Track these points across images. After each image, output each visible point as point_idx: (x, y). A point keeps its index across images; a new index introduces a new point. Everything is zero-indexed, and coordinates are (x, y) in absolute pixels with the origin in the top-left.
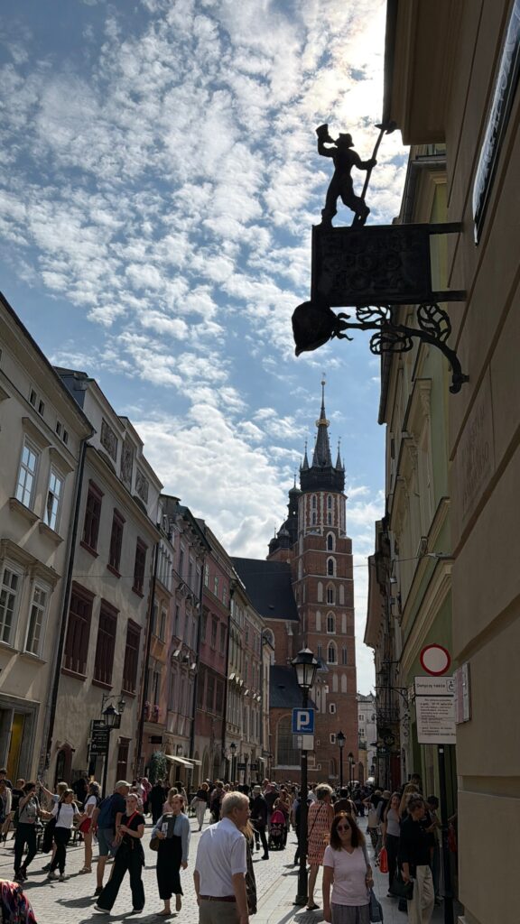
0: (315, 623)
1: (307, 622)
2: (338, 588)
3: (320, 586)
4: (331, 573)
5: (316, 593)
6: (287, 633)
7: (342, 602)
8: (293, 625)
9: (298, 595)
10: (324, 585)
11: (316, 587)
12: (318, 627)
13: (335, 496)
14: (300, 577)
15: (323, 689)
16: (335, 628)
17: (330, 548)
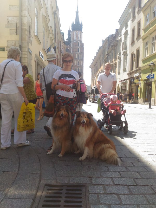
2: (80, 55)
4: (79, 52)
7: (81, 58)
11: (75, 55)
12: (76, 64)
13: (80, 32)
16: (79, 64)
17: (79, 45)
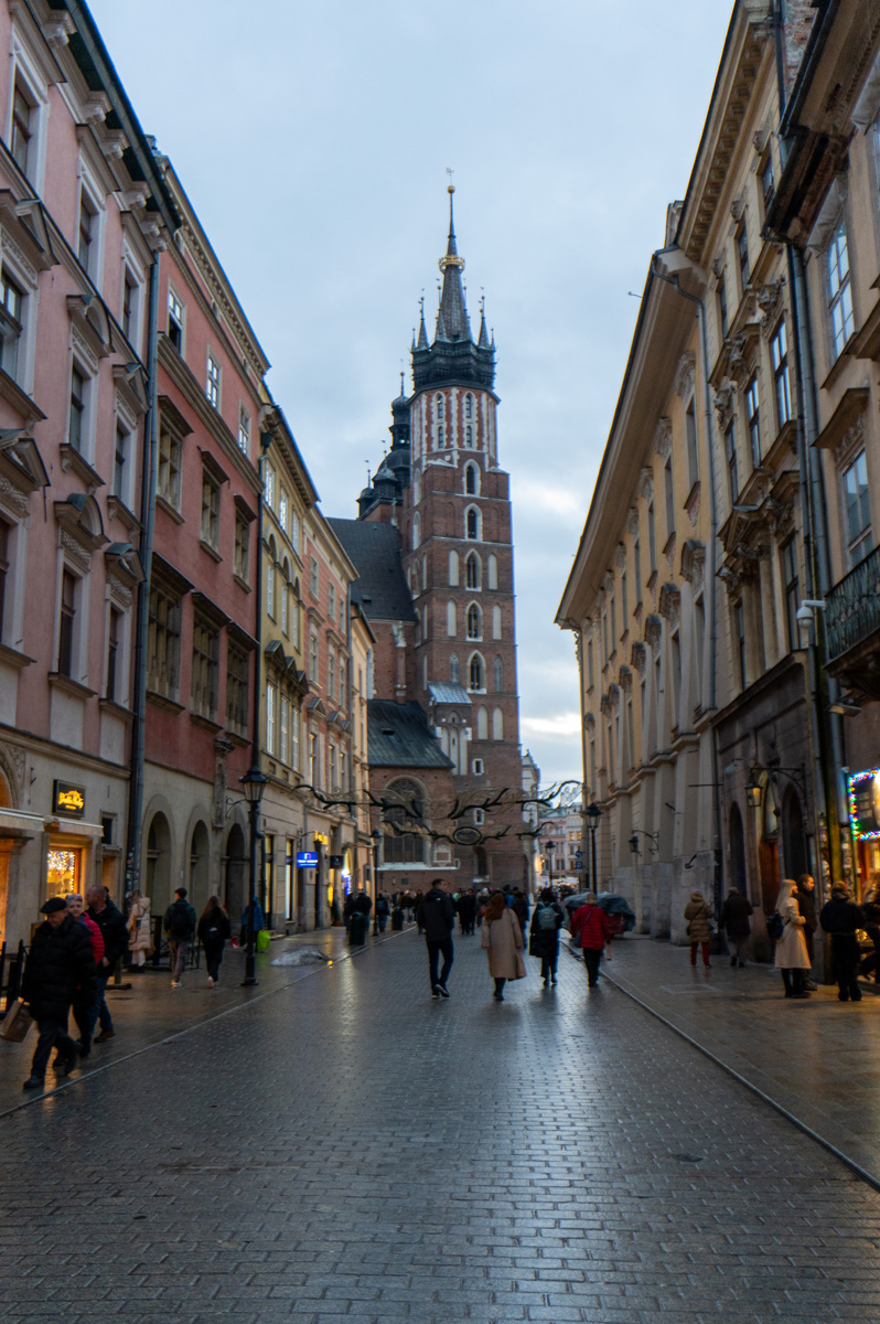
0: (445, 623)
1: (430, 621)
2: (485, 560)
3: (454, 558)
4: (472, 535)
5: (446, 570)
6: (394, 643)
7: (493, 585)
8: (405, 629)
9: (413, 577)
10: (461, 555)
11: (446, 560)
12: (452, 631)
13: (479, 397)
14: (416, 544)
15: (462, 734)
16: (481, 631)
17: (471, 489)
